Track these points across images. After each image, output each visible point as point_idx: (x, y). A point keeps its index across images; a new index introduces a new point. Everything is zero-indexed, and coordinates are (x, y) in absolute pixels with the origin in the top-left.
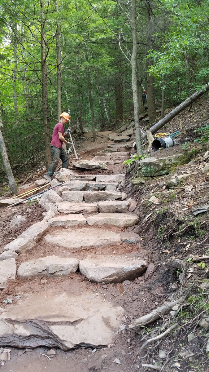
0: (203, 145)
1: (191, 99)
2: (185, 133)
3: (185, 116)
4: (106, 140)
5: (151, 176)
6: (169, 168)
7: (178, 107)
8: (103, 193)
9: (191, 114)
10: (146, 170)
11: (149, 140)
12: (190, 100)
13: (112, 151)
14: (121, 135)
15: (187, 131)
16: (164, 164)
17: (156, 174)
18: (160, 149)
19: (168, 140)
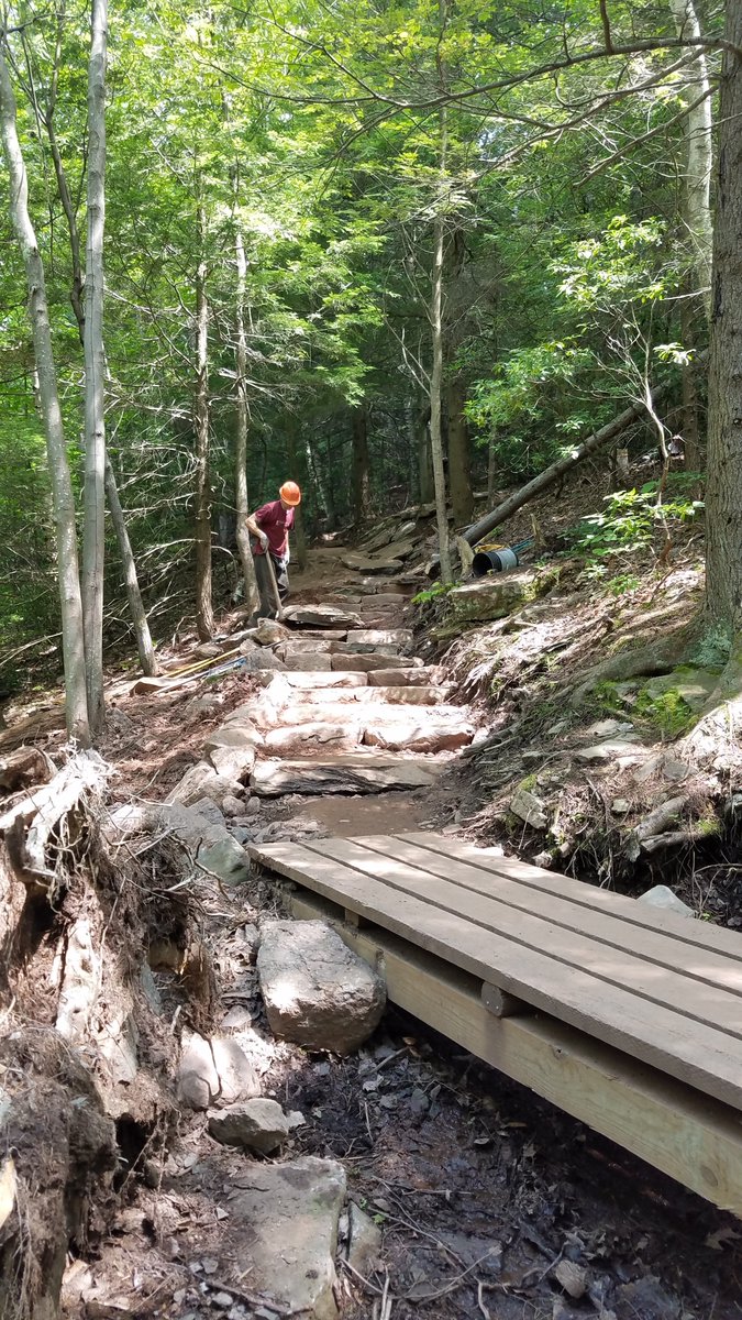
0: (576, 561)
1: (556, 469)
2: (542, 543)
3: (548, 510)
4: (337, 569)
5: (473, 621)
6: (509, 603)
7: (528, 487)
8: (373, 657)
9: (562, 505)
10: (464, 607)
11: (463, 559)
12: (554, 473)
13: (362, 593)
14: (378, 557)
15: (547, 539)
16: (500, 597)
17: (483, 617)
18: (489, 571)
19: (506, 554)
